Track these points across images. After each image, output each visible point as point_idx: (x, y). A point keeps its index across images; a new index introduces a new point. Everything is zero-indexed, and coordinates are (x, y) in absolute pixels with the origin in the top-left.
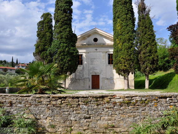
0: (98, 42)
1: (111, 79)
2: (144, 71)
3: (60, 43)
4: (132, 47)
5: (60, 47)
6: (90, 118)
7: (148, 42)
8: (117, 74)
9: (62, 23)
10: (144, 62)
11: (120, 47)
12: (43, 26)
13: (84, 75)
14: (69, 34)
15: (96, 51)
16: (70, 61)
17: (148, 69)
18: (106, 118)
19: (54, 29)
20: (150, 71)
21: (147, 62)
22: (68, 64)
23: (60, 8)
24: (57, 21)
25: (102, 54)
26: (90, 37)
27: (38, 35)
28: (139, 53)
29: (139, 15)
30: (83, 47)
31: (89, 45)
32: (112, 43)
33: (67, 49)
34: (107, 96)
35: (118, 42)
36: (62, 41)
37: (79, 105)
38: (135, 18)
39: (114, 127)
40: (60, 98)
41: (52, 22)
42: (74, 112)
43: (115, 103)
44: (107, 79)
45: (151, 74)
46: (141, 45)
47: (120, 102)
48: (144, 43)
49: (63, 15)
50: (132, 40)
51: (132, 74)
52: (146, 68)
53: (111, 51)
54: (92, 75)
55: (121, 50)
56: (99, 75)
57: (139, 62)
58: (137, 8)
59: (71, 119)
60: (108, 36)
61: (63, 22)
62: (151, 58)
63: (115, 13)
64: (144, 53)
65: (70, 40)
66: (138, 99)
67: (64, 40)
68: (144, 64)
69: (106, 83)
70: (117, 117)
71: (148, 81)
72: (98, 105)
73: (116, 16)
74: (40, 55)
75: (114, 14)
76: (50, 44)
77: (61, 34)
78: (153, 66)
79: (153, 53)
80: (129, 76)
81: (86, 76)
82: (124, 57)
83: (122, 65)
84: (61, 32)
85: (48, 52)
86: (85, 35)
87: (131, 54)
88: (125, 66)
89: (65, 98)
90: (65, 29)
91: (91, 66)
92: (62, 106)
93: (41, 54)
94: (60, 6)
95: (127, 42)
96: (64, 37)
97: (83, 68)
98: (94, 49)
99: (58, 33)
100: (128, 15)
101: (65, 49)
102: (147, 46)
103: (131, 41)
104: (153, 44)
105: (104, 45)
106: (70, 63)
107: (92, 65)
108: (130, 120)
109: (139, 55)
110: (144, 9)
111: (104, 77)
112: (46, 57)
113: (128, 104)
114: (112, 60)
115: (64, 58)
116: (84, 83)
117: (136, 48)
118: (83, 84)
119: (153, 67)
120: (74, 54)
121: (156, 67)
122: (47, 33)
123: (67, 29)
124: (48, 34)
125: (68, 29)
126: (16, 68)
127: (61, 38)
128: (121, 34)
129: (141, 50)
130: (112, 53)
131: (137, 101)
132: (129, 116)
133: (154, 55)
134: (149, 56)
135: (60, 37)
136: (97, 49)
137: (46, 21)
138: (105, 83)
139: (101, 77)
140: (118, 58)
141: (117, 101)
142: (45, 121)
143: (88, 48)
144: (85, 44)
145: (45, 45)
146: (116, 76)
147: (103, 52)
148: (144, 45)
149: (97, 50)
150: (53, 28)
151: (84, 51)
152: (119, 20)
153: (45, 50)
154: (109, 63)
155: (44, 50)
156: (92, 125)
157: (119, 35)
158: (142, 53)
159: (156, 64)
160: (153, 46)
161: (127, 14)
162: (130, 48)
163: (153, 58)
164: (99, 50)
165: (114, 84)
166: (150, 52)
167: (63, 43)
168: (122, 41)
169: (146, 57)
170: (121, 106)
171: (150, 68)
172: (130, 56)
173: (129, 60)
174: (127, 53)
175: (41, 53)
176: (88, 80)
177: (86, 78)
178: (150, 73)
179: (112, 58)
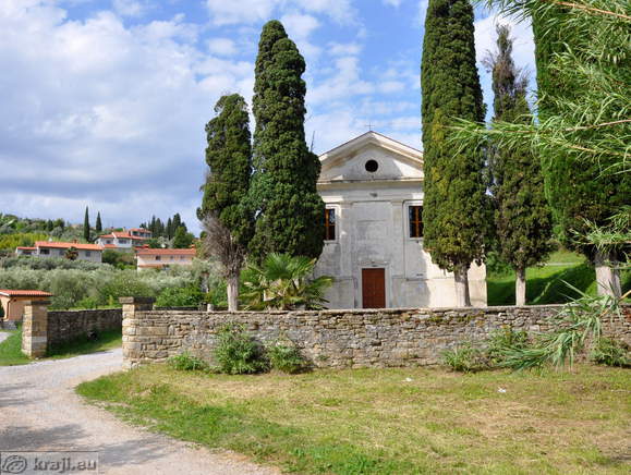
0: (379, 172)
1: (420, 280)
2: (512, 258)
3: (275, 182)
4: (474, 189)
5: (275, 193)
6: (380, 344)
7: (521, 175)
8: (436, 266)
9: (277, 126)
10: (511, 232)
11: (443, 191)
12: (223, 134)
13: (339, 268)
14: (299, 155)
15: (376, 199)
16: (301, 231)
17: (521, 250)
18: (405, 343)
19: (256, 143)
20: (528, 255)
21: (518, 233)
22: (298, 241)
23: (270, 83)
24: (262, 120)
25: (391, 208)
26: (356, 157)
27: (211, 160)
28: (496, 205)
29: (497, 96)
30: (335, 187)
31: (352, 182)
32: (420, 175)
33: (294, 198)
34: (405, 311)
35: (437, 176)
36: (280, 177)
37: (364, 324)
38: (486, 105)
39: (416, 357)
40: (334, 315)
41: (248, 121)
42: (357, 336)
43: (418, 322)
44: (408, 280)
45: (530, 265)
46: (501, 183)
47: (425, 320)
48: (509, 179)
49: (280, 101)
50: (475, 170)
51: (479, 264)
52: (517, 248)
53: (418, 198)
54: (363, 270)
55: (446, 198)
56: (383, 269)
57: (498, 232)
58: (491, 73)
59: (352, 345)
60: (409, 154)
61: (279, 122)
62: (528, 219)
63: (428, 89)
64: (510, 207)
65: (302, 174)
66: (453, 314)
67: (286, 174)
68: (509, 235)
69: (405, 293)
70: (422, 343)
71: (524, 284)
72: (392, 324)
73: (432, 99)
74: (219, 216)
75: (424, 94)
76: (247, 186)
77: (276, 155)
78: (535, 243)
79: (534, 205)
80: (469, 271)
81: (345, 272)
82: (454, 220)
83: (448, 241)
84: (274, 150)
85: (241, 208)
86: (340, 154)
87: (474, 209)
88: (458, 244)
89: (342, 314)
90: (286, 141)
91: (361, 243)
92: (337, 326)
93: (222, 215)
94: (268, 76)
95: (463, 176)
96: (284, 164)
97: (337, 249)
98: (365, 195)
99: (268, 155)
100: (463, 99)
101: (289, 199)
102: (519, 188)
103: (473, 174)
104: (536, 179)
105: (395, 182)
106: (302, 237)
107: (363, 242)
108: (442, 346)
109: (497, 213)
110: (511, 78)
111: (398, 273)
112: (235, 222)
113: (438, 322)
114: (421, 225)
115: (287, 225)
116: (341, 292)
117: (488, 193)
118: (337, 294)
119: (534, 246)
120: (315, 212)
121: (544, 244)
122: (234, 155)
123: (292, 141)
124: (238, 157)
125: (296, 143)
126: (100, 245)
127: (277, 168)
128: (444, 154)
129: (501, 198)
130: (420, 203)
131: (451, 318)
132: (440, 341)
133: (538, 212)
134: (524, 214)
135: (272, 166)
136: (378, 192)
137: (231, 119)
138: (402, 290)
139: (389, 274)
140: (437, 222)
141: (421, 317)
142: (311, 351)
143: (349, 190)
144: (340, 178)
145: (230, 190)
146: (433, 270)
147: (394, 202)
148: (510, 183)
149: (375, 195)
150: (252, 141)
151: (339, 199)
152: (437, 112)
153: (233, 203)
154: (413, 234)
155: (229, 202)
156: (384, 355)
157: (439, 157)
158: (504, 206)
159: (543, 237)
160: (536, 184)
161: (460, 96)
162: (469, 193)
163: (535, 221)
164: (382, 194)
165: (427, 292)
166: (527, 202)
167: (284, 182)
168: (448, 173)
169: (515, 217)
170: (428, 325)
171: (528, 248)
172: (470, 214)
173: (467, 227)
174: (462, 206)
175: (222, 210)
176: (352, 283)
177: (347, 278)
178: (528, 262)
179: (420, 219)
